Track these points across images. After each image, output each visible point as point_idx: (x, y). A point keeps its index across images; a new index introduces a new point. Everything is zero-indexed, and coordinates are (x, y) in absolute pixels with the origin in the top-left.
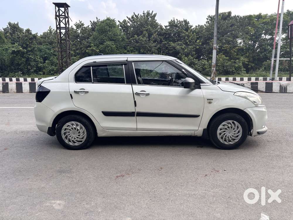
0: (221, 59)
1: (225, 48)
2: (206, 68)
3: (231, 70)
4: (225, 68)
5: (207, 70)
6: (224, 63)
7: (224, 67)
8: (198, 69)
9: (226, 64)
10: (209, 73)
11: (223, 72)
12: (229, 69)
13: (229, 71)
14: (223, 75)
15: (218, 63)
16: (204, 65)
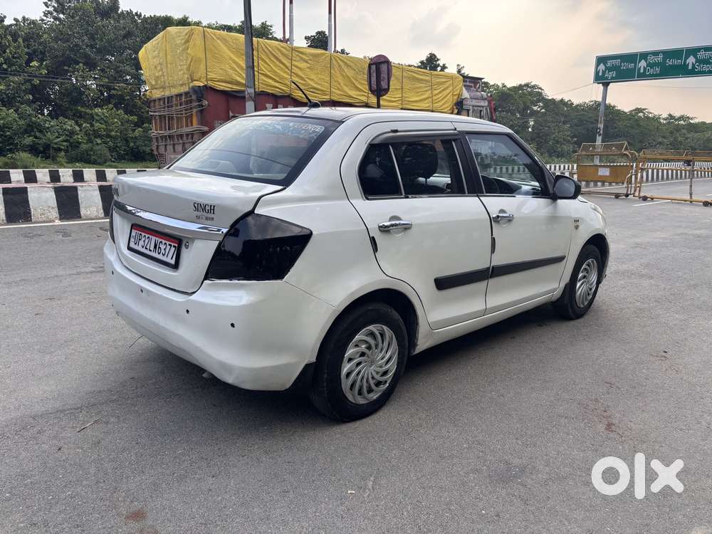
0: (116, 120)
1: (120, 93)
2: (80, 143)
3: (147, 150)
4: (132, 144)
5: (84, 147)
6: (126, 130)
7: (127, 141)
8: (56, 144)
9: (131, 134)
10: (90, 155)
11: (127, 154)
12: (142, 146)
13: (144, 152)
14: (128, 160)
15: (112, 130)
16: (72, 133)
